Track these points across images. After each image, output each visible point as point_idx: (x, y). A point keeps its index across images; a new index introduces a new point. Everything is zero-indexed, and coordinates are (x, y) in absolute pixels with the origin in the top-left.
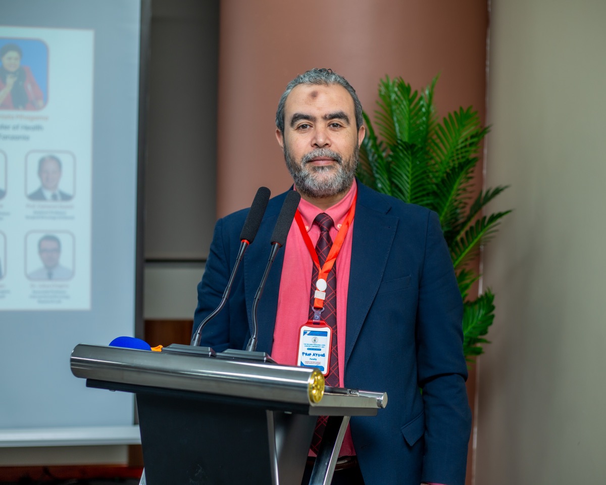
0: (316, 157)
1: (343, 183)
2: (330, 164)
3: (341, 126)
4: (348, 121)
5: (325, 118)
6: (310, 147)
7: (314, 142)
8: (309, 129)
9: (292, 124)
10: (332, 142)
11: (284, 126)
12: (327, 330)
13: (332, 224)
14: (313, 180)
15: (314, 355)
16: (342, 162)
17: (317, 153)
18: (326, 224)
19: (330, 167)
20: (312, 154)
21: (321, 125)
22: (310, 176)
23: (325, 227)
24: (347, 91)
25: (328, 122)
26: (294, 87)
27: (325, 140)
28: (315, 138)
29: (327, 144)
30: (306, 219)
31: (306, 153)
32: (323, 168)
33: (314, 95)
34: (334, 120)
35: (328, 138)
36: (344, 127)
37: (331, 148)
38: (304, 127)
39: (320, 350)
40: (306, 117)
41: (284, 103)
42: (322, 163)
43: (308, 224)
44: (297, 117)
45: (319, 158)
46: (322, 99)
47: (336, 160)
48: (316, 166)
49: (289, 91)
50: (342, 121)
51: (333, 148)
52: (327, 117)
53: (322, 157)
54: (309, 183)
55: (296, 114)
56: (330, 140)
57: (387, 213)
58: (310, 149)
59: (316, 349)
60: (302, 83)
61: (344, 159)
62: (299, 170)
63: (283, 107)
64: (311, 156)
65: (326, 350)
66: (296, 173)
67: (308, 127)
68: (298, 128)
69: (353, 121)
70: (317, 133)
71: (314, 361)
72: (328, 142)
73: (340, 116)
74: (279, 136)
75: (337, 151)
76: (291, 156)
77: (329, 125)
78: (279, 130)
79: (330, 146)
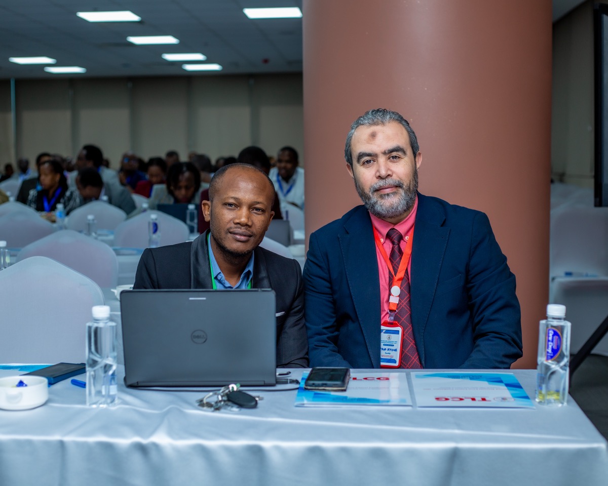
0: (381, 186)
1: (407, 204)
2: (394, 191)
3: (399, 157)
4: (404, 153)
5: (384, 153)
6: (375, 178)
7: (378, 174)
8: (373, 164)
9: (358, 161)
10: (393, 172)
11: (352, 162)
12: (399, 329)
13: (401, 238)
14: (381, 206)
15: (388, 350)
16: (404, 186)
17: (381, 183)
18: (396, 239)
19: (394, 193)
20: (378, 184)
21: (382, 160)
22: (379, 202)
23: (396, 241)
24: (401, 125)
25: (388, 156)
26: (357, 127)
27: (387, 171)
28: (378, 171)
29: (389, 175)
30: (381, 234)
31: (373, 184)
32: (388, 195)
33: (373, 135)
34: (393, 154)
35: (389, 169)
36: (402, 158)
37: (392, 177)
38: (368, 162)
39: (393, 346)
40: (369, 155)
41: (350, 143)
42: (387, 191)
43: (383, 237)
44: (361, 156)
45: (384, 187)
46: (380, 137)
47: (398, 186)
48: (383, 193)
49: (353, 131)
50: (400, 154)
51: (394, 176)
52: (387, 152)
53: (387, 186)
54: (378, 208)
55: (360, 153)
56: (391, 170)
57: (442, 226)
58: (376, 180)
59: (390, 345)
60: (363, 124)
61: (405, 184)
62: (369, 198)
63: (350, 146)
64: (377, 186)
65: (398, 346)
66: (367, 201)
67: (372, 162)
68: (364, 163)
69: (409, 152)
70: (379, 166)
71: (389, 355)
72: (389, 173)
73: (397, 149)
74: (349, 169)
75: (398, 179)
76: (361, 187)
77: (389, 158)
78: (349, 164)
79: (391, 176)
